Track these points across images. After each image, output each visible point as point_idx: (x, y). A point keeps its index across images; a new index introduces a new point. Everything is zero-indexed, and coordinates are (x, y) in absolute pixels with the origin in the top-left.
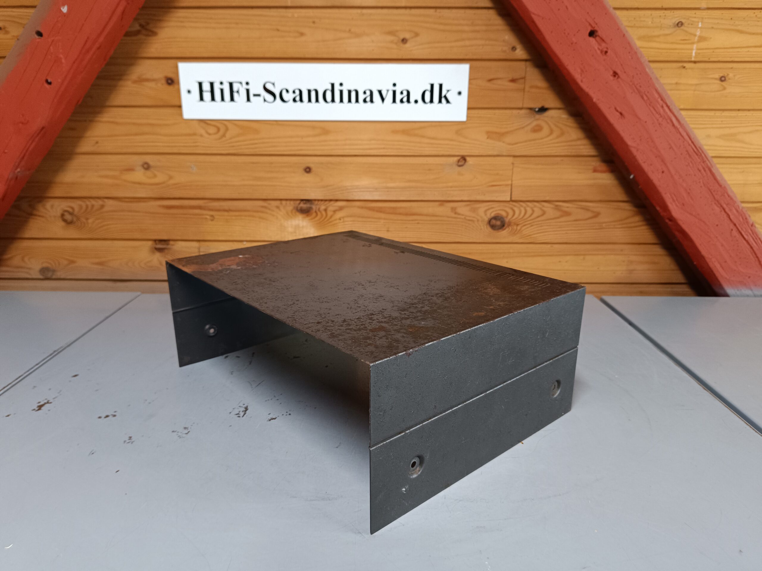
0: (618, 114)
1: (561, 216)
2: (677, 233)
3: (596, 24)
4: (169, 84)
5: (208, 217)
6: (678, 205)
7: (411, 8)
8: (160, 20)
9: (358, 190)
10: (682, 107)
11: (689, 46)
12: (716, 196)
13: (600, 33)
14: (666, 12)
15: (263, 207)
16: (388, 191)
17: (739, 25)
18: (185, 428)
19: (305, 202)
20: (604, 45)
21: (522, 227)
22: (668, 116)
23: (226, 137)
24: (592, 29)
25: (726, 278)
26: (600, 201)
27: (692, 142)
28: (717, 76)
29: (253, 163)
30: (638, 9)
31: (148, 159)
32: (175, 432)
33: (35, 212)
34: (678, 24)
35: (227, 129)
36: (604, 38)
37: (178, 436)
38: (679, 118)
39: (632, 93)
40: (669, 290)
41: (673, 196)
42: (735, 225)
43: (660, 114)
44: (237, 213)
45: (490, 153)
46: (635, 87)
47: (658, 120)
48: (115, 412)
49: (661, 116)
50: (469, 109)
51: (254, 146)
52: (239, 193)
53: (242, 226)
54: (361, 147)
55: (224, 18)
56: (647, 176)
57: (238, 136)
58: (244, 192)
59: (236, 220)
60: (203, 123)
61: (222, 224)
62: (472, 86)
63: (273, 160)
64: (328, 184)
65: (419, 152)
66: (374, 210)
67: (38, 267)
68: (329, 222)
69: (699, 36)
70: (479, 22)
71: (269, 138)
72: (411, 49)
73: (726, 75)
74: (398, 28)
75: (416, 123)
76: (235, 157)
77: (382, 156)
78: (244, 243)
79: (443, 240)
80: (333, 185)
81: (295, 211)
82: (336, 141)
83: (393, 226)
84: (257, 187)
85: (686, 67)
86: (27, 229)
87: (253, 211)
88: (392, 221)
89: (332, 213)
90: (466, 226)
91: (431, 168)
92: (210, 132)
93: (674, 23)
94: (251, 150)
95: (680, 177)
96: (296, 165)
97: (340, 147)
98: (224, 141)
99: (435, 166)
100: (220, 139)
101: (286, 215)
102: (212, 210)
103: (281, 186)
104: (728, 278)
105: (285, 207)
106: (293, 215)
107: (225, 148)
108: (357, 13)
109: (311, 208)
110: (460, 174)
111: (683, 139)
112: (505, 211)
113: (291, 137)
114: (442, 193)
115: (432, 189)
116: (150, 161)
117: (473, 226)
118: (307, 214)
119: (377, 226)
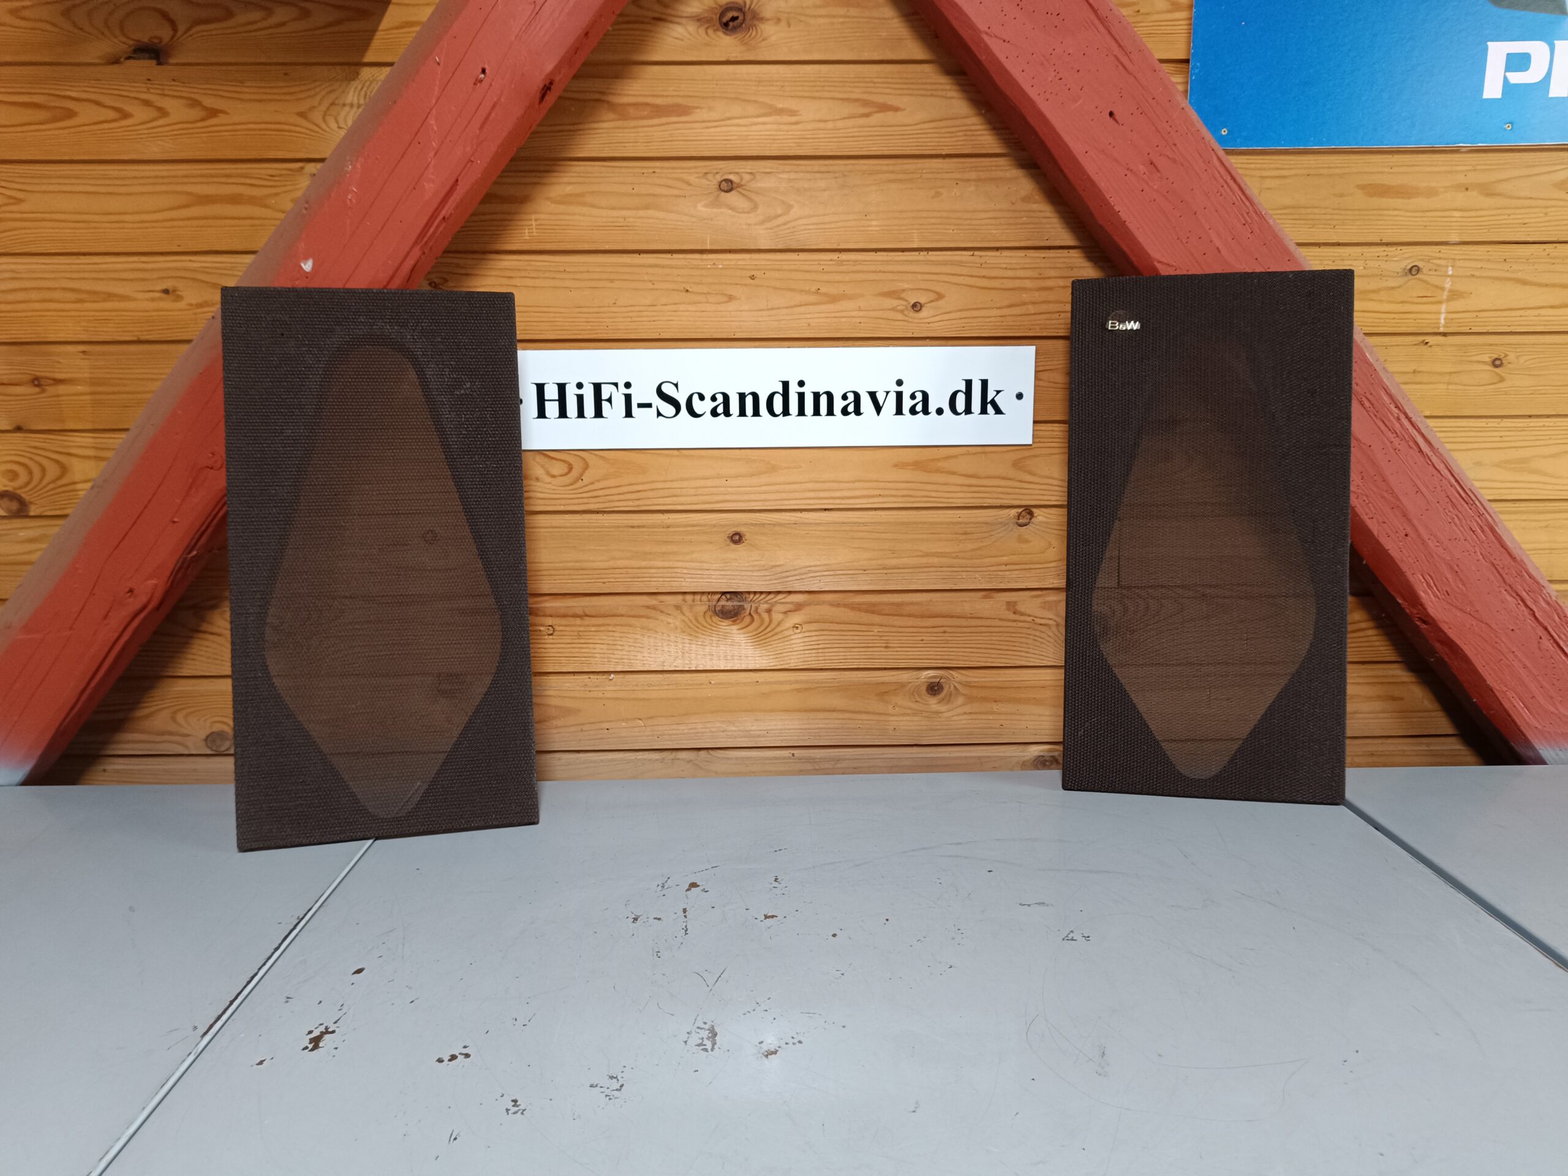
2: (1437, 645)
5: (542, 628)
6: (1438, 593)
7: (928, 250)
8: (467, 275)
9: (832, 573)
10: (1427, 413)
11: (1433, 308)
12: (1505, 576)
14: (1389, 249)
15: (648, 607)
16: (886, 574)
17: (1520, 271)
18: (612, 1077)
19: (728, 596)
22: (1411, 437)
23: (582, 480)
25: (1536, 728)
27: (1457, 481)
28: (1486, 358)
29: (633, 527)
30: (1339, 244)
32: (597, 1086)
33: (205, 627)
34: (1411, 270)
35: (586, 466)
37: (605, 1094)
38: (1429, 437)
40: (1424, 748)
41: (1428, 577)
42: (1546, 629)
43: (1395, 433)
44: (600, 621)
47: (1392, 443)
48: (465, 1047)
49: (1397, 436)
50: (1035, 422)
51: (634, 496)
52: (604, 583)
53: (608, 644)
54: (838, 494)
55: (588, 272)
56: (1378, 542)
57: (605, 478)
58: (613, 580)
59: (596, 633)
60: (542, 457)
61: (568, 641)
62: (1041, 383)
63: (669, 521)
64: (773, 563)
65: (946, 500)
66: (860, 610)
67: (203, 734)
68: (776, 634)
69: (1450, 291)
70: (1053, 273)
71: (665, 481)
72: (929, 320)
73: (1503, 355)
74: (906, 286)
75: (940, 449)
76: (600, 516)
77: (876, 509)
78: (611, 678)
79: (991, 662)
80: (782, 565)
81: (710, 613)
82: (789, 484)
83: (896, 638)
84: (640, 570)
85: (1429, 344)
86: (187, 659)
87: (629, 616)
88: (894, 629)
89: (781, 616)
90: (1035, 636)
91: (969, 530)
92: (555, 472)
93: (1405, 269)
94: (630, 503)
95: (1438, 544)
96: (714, 529)
97: (797, 495)
98: (581, 488)
99: (974, 526)
100: (572, 484)
101: (694, 621)
102: (551, 616)
103: (686, 568)
104: (1540, 727)
105: (691, 607)
106: (707, 622)
107: (581, 501)
108: (831, 260)
109: (744, 609)
110: (1021, 540)
111: (1439, 475)
112: (1108, 606)
113: (706, 478)
114: (989, 575)
115: (970, 569)
116: (438, 527)
117: (1049, 636)
118: (734, 619)
119: (867, 638)
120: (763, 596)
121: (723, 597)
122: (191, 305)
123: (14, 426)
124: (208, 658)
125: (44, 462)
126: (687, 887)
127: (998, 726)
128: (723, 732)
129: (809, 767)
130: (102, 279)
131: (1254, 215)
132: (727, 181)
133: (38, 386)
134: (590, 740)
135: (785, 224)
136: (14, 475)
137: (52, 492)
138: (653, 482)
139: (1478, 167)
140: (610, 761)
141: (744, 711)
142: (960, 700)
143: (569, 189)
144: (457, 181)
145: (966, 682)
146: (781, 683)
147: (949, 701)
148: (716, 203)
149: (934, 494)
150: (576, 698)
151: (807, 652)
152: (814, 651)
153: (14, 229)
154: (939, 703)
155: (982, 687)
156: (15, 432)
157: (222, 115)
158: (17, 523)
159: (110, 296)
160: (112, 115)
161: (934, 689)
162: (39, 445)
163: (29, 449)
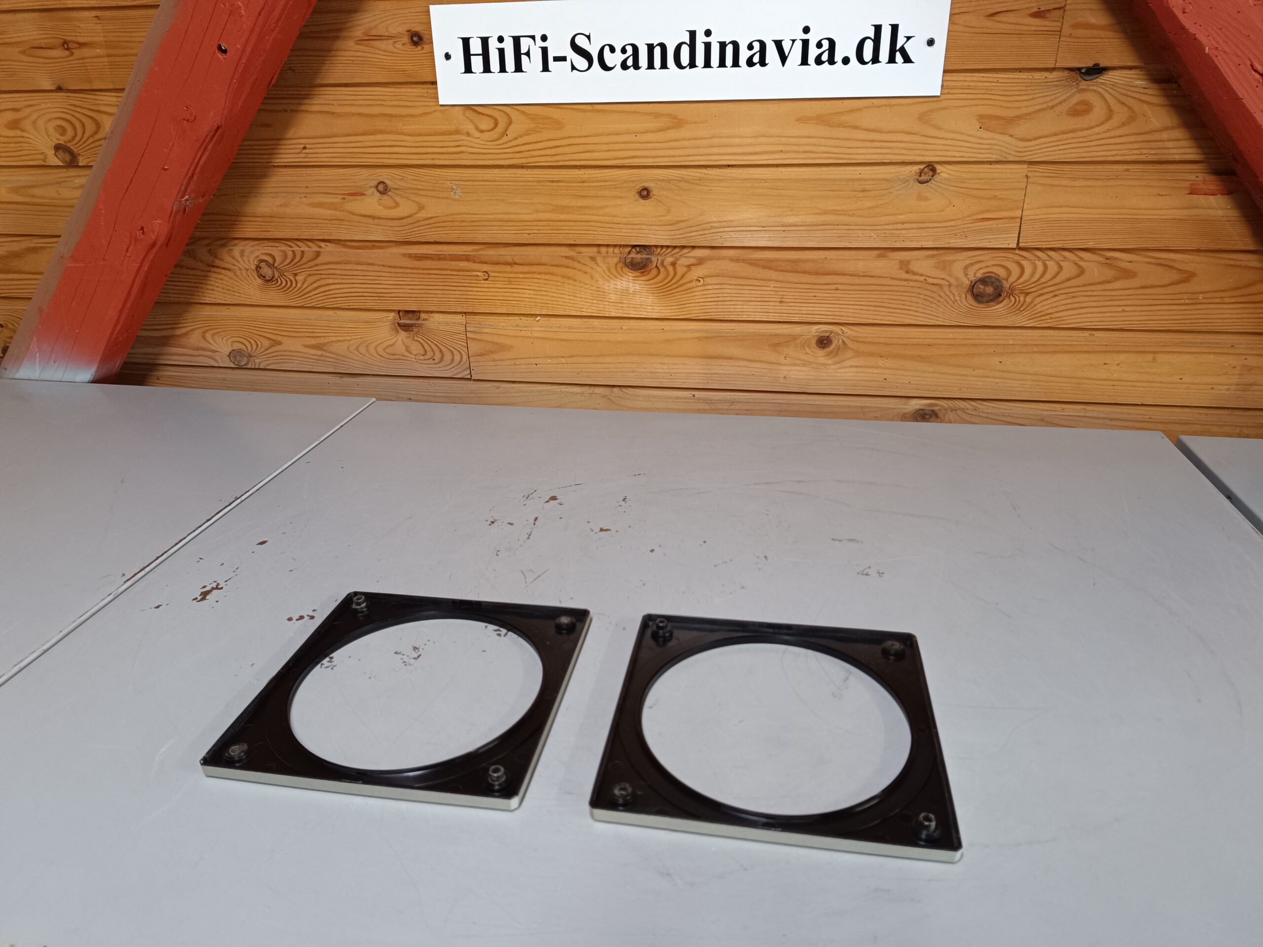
1: (1117, 279)
4: (416, 44)
5: (479, 274)
15: (567, 257)
16: (784, 231)
18: (414, 648)
19: (638, 249)
21: (1034, 299)
23: (507, 135)
26: (1199, 251)
29: (552, 181)
31: (384, 175)
32: (400, 653)
33: (218, 262)
35: (510, 122)
44: (526, 269)
45: (983, 157)
48: (313, 610)
50: (945, 71)
51: (553, 151)
52: (529, 234)
53: (534, 290)
54: (740, 150)
57: (527, 133)
58: (536, 231)
59: (522, 280)
60: (471, 111)
61: (501, 286)
62: (955, 27)
63: (586, 176)
64: (679, 219)
65: (847, 156)
66: (758, 266)
67: (227, 350)
68: (680, 286)
71: (580, 137)
75: (844, 101)
76: (523, 171)
77: (777, 166)
78: (537, 319)
79: (880, 320)
80: (688, 220)
81: (621, 265)
82: (696, 139)
83: (790, 294)
84: (558, 223)
86: (208, 289)
87: (551, 265)
88: (789, 285)
89: (685, 269)
90: (926, 295)
91: (867, 187)
92: (483, 127)
94: (550, 159)
96: (624, 185)
97: (702, 151)
98: (507, 143)
99: (874, 182)
100: (498, 140)
101: (606, 271)
102: (486, 263)
103: (598, 222)
105: (605, 258)
106: (617, 272)
107: (507, 156)
109: (651, 262)
110: (920, 198)
112: (1004, 267)
113: (617, 134)
114: (885, 233)
115: (866, 227)
116: (387, 179)
117: (940, 296)
118: (642, 271)
119: (762, 292)
120: (669, 250)
121: (634, 250)
123: (56, 86)
124: (223, 288)
125: (83, 118)
126: (547, 499)
127: (882, 379)
128: (633, 372)
129: (707, 407)
133: (68, 49)
134: (522, 372)
136: (62, 131)
137: (91, 146)
138: (569, 137)
140: (539, 391)
141: (650, 355)
142: (849, 354)
145: (854, 337)
146: (684, 331)
147: (837, 354)
149: (835, 150)
150: (509, 336)
151: (708, 303)
152: (713, 303)
154: (827, 355)
155: (869, 343)
156: (57, 92)
158: (72, 172)
161: (823, 342)
162: (77, 103)
163: (70, 107)
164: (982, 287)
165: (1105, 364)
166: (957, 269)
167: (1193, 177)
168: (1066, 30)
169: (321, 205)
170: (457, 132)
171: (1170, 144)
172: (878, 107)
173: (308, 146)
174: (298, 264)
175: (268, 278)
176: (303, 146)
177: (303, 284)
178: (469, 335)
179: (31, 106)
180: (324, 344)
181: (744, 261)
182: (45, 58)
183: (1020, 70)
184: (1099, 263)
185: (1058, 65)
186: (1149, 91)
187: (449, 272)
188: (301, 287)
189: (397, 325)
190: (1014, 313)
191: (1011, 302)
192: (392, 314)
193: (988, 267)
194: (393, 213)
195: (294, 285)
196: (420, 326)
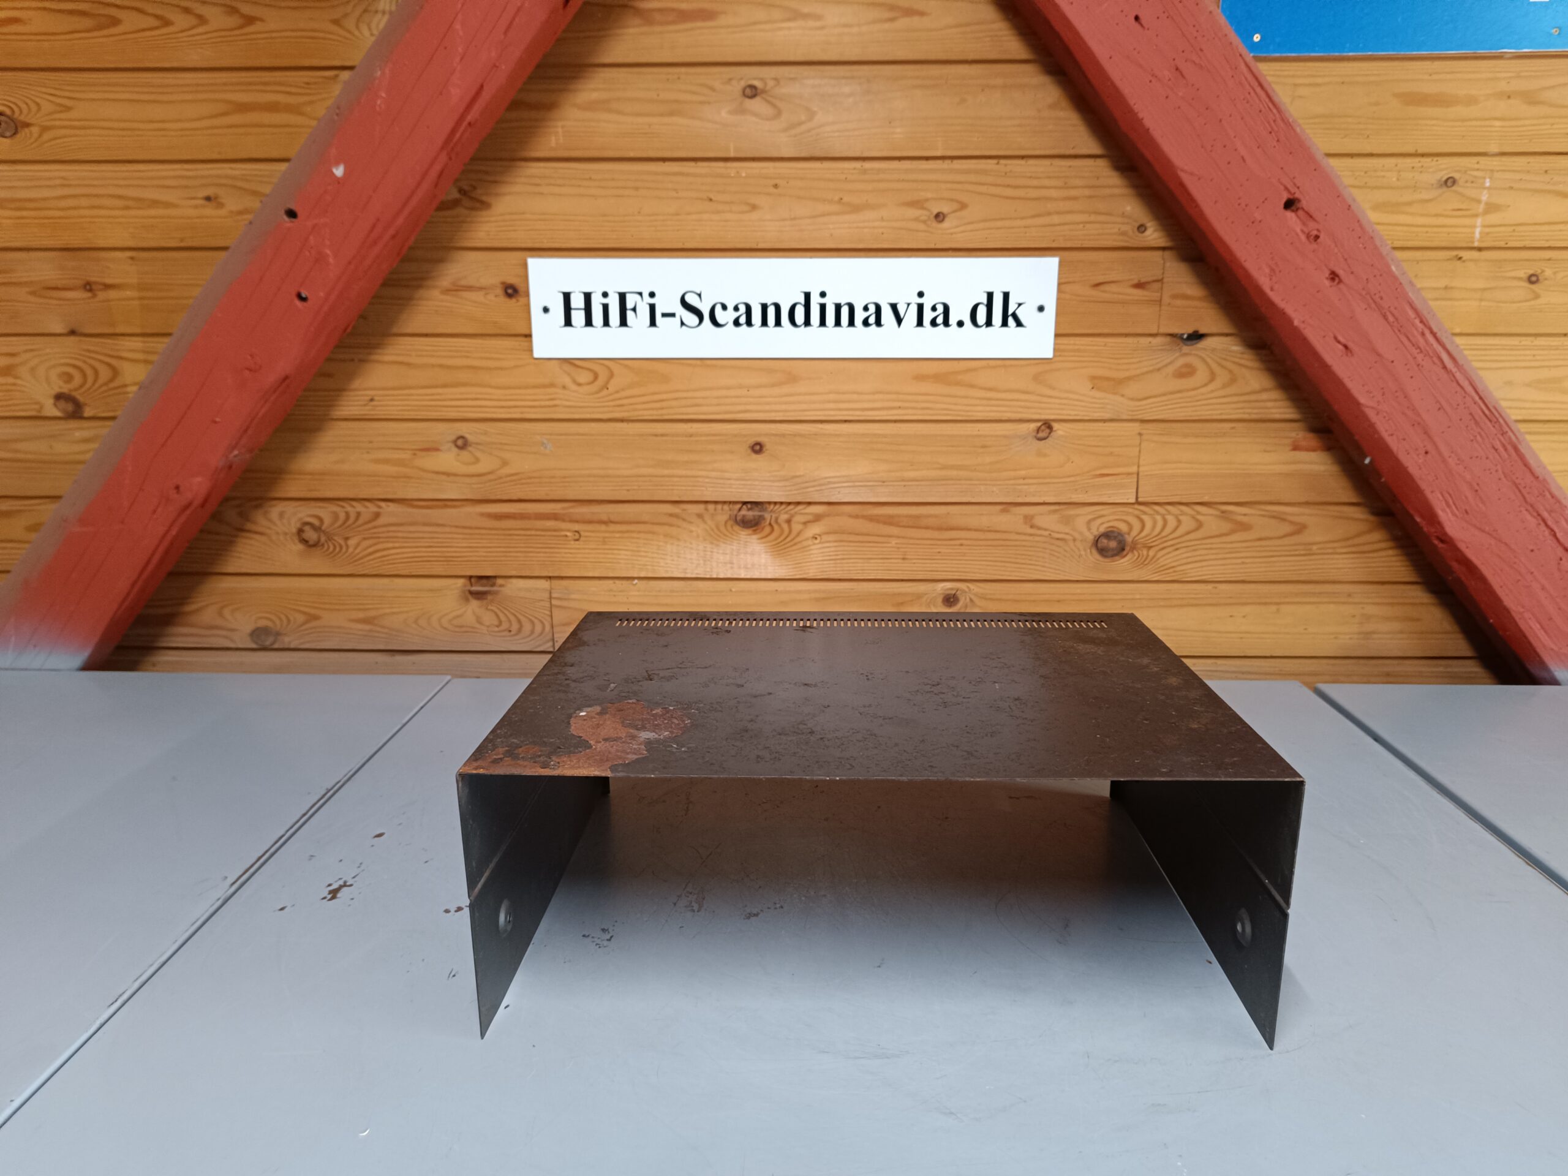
0: (1341, 347)
1: (1233, 532)
2: (1455, 565)
3: (1298, 188)
4: (510, 296)
5: (568, 534)
6: (1457, 512)
7: (952, 158)
8: (496, 182)
9: (850, 484)
10: (1457, 330)
11: (1467, 221)
12: (1527, 496)
13: (1304, 203)
14: (1423, 160)
15: (671, 515)
16: (905, 486)
17: (1561, 183)
18: (604, 930)
19: (749, 506)
20: (1312, 225)
21: (1156, 552)
22: (1435, 351)
23: (608, 389)
24: (1291, 197)
25: (1552, 649)
26: (1307, 504)
27: (1481, 398)
28: (1523, 273)
29: (656, 435)
30: (1371, 155)
31: (464, 429)
32: (587, 936)
33: (249, 526)
34: (1446, 181)
35: (612, 375)
36: (1312, 211)
37: (593, 944)
38: (1455, 353)
39: (1366, 309)
40: (1441, 669)
41: (1447, 495)
43: (1419, 348)
44: (624, 527)
45: (1096, 416)
46: (1372, 299)
47: (1415, 358)
49: (1421, 352)
50: (1057, 335)
51: (658, 405)
52: (628, 490)
53: (632, 551)
54: (858, 406)
55: (613, 179)
56: (1397, 461)
57: (630, 387)
58: (635, 488)
59: (621, 540)
60: (569, 365)
61: (594, 547)
62: (1063, 295)
64: (794, 474)
65: (965, 414)
66: (878, 521)
67: (249, 628)
68: (795, 544)
69: (1487, 204)
70: (1078, 182)
71: (688, 391)
72: (952, 230)
73: (1539, 271)
74: (929, 195)
75: (962, 363)
76: (624, 425)
77: (895, 421)
78: (634, 583)
79: (1007, 576)
80: (803, 476)
81: (730, 523)
82: (809, 394)
83: (912, 551)
84: (663, 479)
85: (1464, 259)
86: (232, 557)
87: (653, 524)
88: (911, 541)
89: (800, 527)
90: (1052, 550)
91: (986, 443)
92: (581, 380)
93: (1439, 181)
94: (655, 412)
95: (1458, 462)
96: (736, 439)
97: (817, 407)
98: (605, 396)
99: (993, 439)
100: (597, 392)
101: (716, 530)
102: (577, 522)
103: (707, 477)
104: (1555, 648)
105: (713, 516)
106: (727, 530)
107: (606, 409)
108: (855, 169)
109: (762, 518)
110: (1039, 454)
111: (1463, 392)
112: (1125, 521)
113: (728, 388)
114: (1007, 488)
115: (988, 482)
116: (470, 434)
117: (1065, 551)
118: (754, 528)
119: (884, 549)
120: (783, 506)
121: (744, 507)
122: (232, 212)
123: (68, 329)
124: (253, 556)
125: (97, 365)
130: (145, 186)
131: (1282, 125)
132: (753, 87)
133: (91, 290)
135: (809, 131)
136: (69, 378)
137: (105, 394)
138: (677, 391)
139: (1523, 74)
143: (595, 96)
144: (482, 86)
145: (981, 594)
146: (799, 592)
148: (742, 111)
149: (953, 407)
150: (601, 602)
151: (825, 562)
152: (829, 562)
153: (65, 137)
155: (996, 600)
156: (69, 336)
157: (258, 23)
158: (73, 424)
159: (155, 203)
160: (153, 22)
161: (949, 601)
162: (92, 348)
163: (83, 353)
164: (1104, 542)
165: (1231, 616)
166: (1080, 523)
167: (1293, 434)
168: (1166, 299)
169: (386, 461)
170: (552, 385)
171: (1270, 404)
172: (994, 367)
173: (376, 398)
174: (354, 526)
175: (311, 543)
176: (369, 398)
177: (356, 548)
178: (554, 602)
179: (32, 350)
180: (374, 618)
181: (864, 517)
182: (60, 299)
183: (1126, 335)
184: (1216, 516)
185: (1162, 331)
186: (1246, 356)
187: (533, 532)
188: (352, 553)
189: (467, 593)
190: (1139, 567)
191: (1135, 556)
192: (461, 582)
193: (1109, 521)
194: (473, 469)
195: (344, 549)
196: (496, 593)
